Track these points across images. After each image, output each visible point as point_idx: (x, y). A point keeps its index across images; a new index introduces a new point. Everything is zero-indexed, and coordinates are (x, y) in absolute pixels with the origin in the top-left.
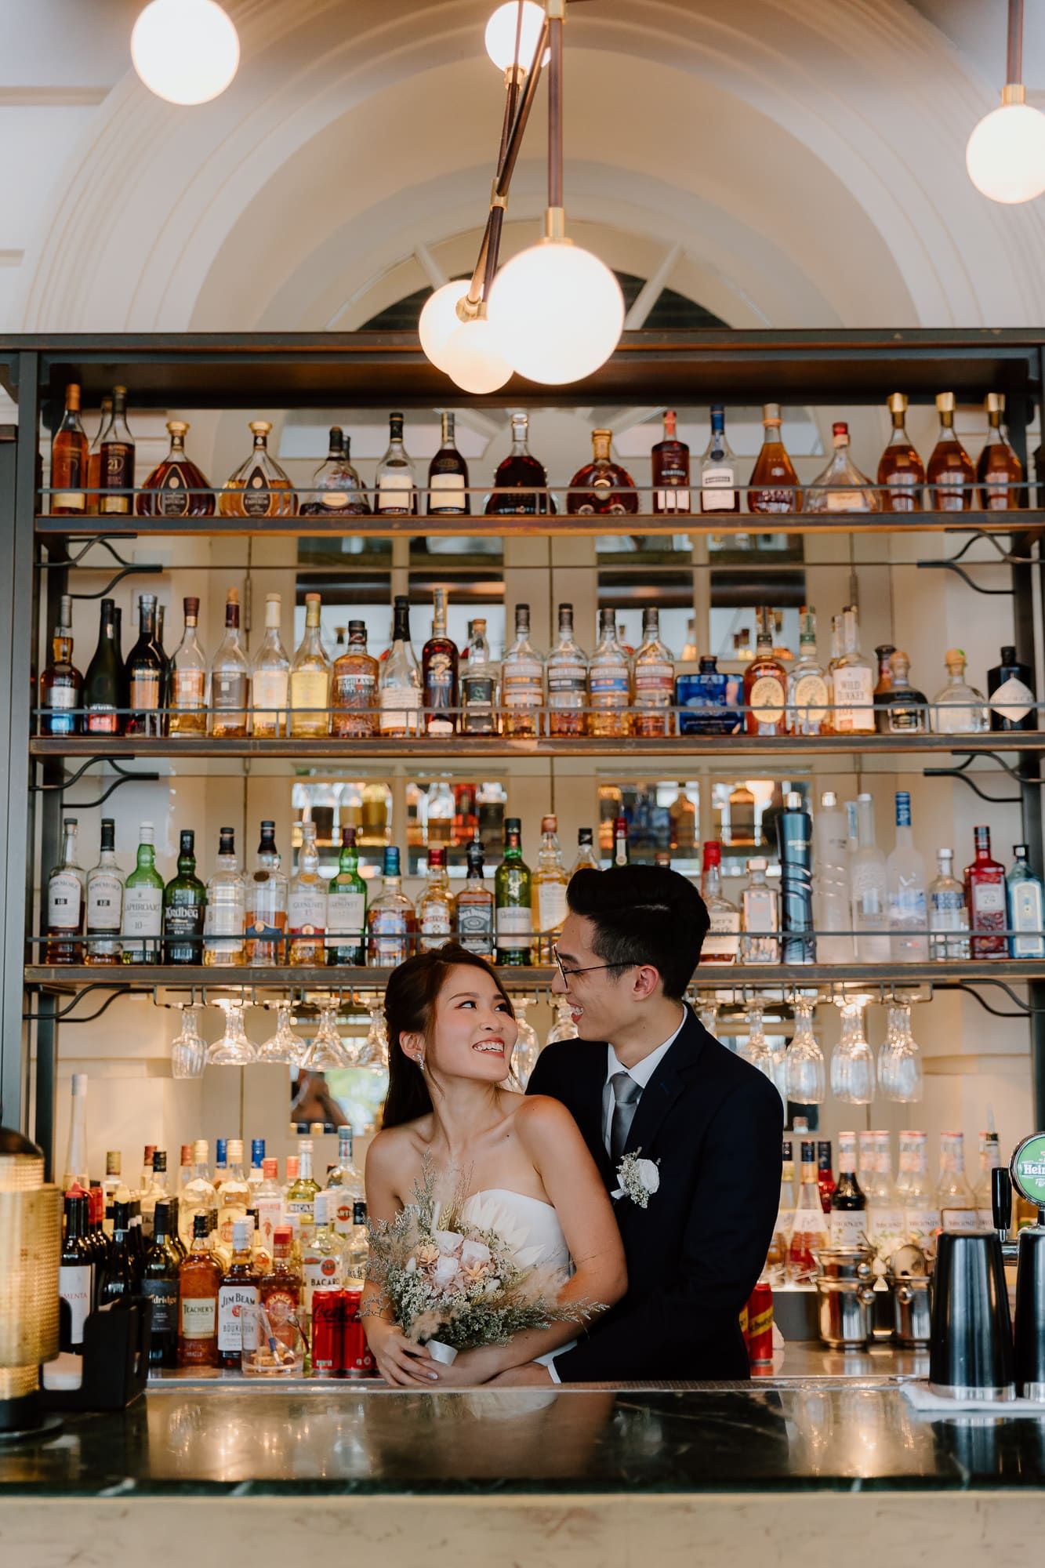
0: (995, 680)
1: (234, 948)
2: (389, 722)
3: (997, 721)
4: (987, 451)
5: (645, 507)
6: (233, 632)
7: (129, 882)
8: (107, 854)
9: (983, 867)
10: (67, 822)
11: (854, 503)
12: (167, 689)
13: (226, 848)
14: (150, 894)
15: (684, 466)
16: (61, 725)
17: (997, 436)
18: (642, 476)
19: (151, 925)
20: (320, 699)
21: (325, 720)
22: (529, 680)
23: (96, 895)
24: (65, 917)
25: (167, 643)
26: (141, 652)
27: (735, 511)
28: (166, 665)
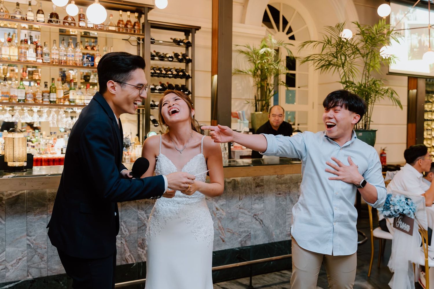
4: (135, 23)
5: (77, 25)
15: (84, 18)
17: (136, 20)
20: (16, 54)
21: (17, 58)
22: (57, 54)
27: (93, 28)
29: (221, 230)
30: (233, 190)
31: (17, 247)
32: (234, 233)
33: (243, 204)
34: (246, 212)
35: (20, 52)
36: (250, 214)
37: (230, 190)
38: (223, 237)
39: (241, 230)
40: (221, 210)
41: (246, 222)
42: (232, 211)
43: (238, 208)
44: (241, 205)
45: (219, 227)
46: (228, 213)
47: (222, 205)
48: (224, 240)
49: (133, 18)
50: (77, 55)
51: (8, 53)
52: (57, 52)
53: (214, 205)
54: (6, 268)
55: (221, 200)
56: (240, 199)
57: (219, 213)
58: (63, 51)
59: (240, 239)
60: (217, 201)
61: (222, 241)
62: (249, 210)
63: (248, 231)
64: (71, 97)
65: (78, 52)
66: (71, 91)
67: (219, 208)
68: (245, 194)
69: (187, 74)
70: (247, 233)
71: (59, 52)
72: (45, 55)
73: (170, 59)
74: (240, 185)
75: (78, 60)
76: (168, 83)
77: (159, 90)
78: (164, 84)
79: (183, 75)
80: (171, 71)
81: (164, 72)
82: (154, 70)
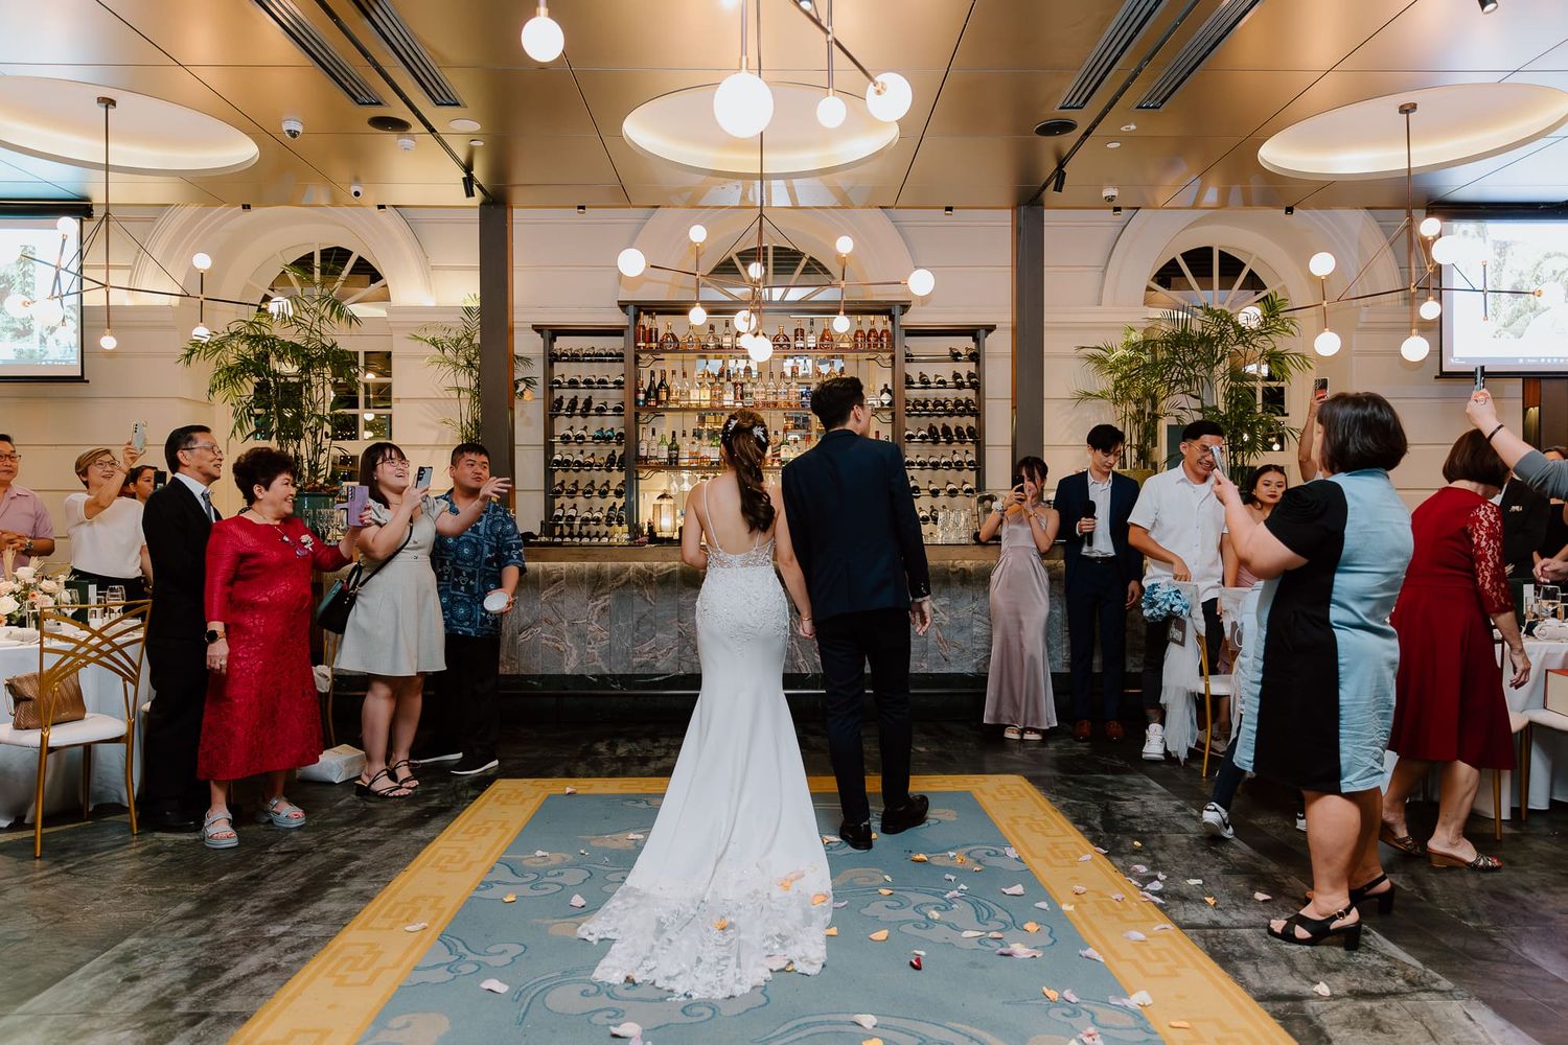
0: (882, 392)
1: (687, 461)
2: (725, 403)
3: (882, 404)
4: (883, 331)
5: (792, 347)
6: (685, 379)
7: (659, 445)
8: (654, 438)
10: (643, 429)
11: (847, 345)
12: (669, 393)
13: (684, 435)
14: (666, 448)
15: (803, 335)
16: (641, 404)
18: (792, 338)
19: (666, 456)
20: (708, 397)
21: (709, 403)
22: (762, 393)
23: (651, 447)
24: (643, 453)
25: (668, 382)
26: (661, 385)
27: (815, 348)
28: (668, 388)
29: (942, 643)
30: (962, 584)
32: (963, 650)
33: (980, 607)
35: (713, 394)
37: (955, 583)
39: (977, 646)
40: (941, 613)
42: (961, 617)
43: (971, 614)
44: (975, 607)
45: (939, 638)
46: (954, 618)
47: (943, 606)
48: (948, 659)
49: (880, 323)
50: (792, 391)
51: (697, 397)
52: (763, 390)
54: (656, 657)
56: (973, 599)
58: (771, 388)
59: (974, 661)
61: (943, 660)
64: (783, 455)
65: (793, 387)
66: (782, 446)
69: (971, 407)
71: (766, 389)
72: (747, 396)
73: (939, 385)
74: (972, 578)
75: (794, 399)
76: (944, 424)
77: (922, 437)
78: (935, 428)
79: (964, 410)
80: (944, 405)
81: (930, 407)
82: (914, 405)
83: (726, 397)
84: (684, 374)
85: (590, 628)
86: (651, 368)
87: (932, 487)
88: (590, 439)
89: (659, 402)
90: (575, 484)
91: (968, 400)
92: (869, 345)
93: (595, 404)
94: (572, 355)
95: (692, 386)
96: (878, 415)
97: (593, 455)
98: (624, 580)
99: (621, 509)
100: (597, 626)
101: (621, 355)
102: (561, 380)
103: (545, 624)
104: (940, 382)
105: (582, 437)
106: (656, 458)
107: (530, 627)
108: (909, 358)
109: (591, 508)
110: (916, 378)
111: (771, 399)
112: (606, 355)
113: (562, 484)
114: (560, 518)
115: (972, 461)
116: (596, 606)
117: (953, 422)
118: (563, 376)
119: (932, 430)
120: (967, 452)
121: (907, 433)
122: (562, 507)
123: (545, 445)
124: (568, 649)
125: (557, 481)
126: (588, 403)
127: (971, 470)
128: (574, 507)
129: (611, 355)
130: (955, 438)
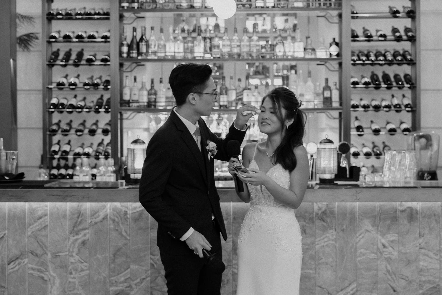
0: (331, 45)
1: (164, 104)
2: (196, 55)
3: (331, 55)
5: (253, 6)
6: (162, 34)
7: (140, 90)
8: (135, 84)
9: (327, 88)
10: (127, 76)
11: (300, 5)
12: (148, 46)
13: (161, 82)
14: (145, 93)
16: (125, 55)
19: (145, 99)
20: (181, 50)
21: (182, 54)
22: (228, 45)
23: (133, 92)
24: (126, 97)
25: (147, 36)
26: (142, 39)
27: (274, 7)
28: (147, 42)
29: (391, 275)
30: (410, 222)
31: (141, 266)
32: (411, 282)
33: (426, 243)
34: (431, 254)
35: (186, 47)
36: (438, 257)
37: (403, 221)
38: (393, 285)
39: (423, 279)
40: (390, 248)
41: (431, 269)
42: (408, 251)
43: (418, 248)
44: (422, 243)
45: (388, 271)
46: (402, 252)
47: (392, 241)
48: (395, 289)
50: (253, 45)
51: (172, 50)
52: (229, 43)
53: (380, 240)
54: (130, 286)
55: (389, 234)
56: (420, 236)
57: (386, 252)
58: (236, 41)
60: (385, 235)
61: (392, 291)
62: (435, 252)
63: (434, 282)
64: (245, 99)
65: (254, 41)
66: (245, 91)
67: (387, 245)
68: (428, 229)
69: (409, 57)
70: (433, 284)
71: (231, 42)
72: (214, 48)
73: (380, 39)
74: (419, 216)
75: (255, 51)
76: (384, 72)
77: (366, 83)
78: (377, 76)
79: (401, 60)
80: (384, 56)
81: (373, 58)
82: (358, 56)
83: (196, 49)
84: (162, 31)
85: (72, 260)
86: (134, 25)
87: (374, 127)
88: (81, 85)
89: (139, 53)
90: (69, 124)
91: (405, 51)
92: (320, 4)
93: (87, 56)
94: (68, 14)
95: (168, 40)
96: (327, 64)
97: (84, 99)
98: (101, 217)
99: (108, 145)
100: (77, 258)
101: (107, 14)
102: (57, 35)
103: (31, 256)
104: (381, 36)
105: (75, 84)
106: (137, 102)
107: (17, 258)
108: (354, 16)
109: (83, 144)
110: (360, 32)
111: (236, 51)
112: (96, 14)
113: (58, 124)
114: (56, 153)
115: (409, 104)
116: (77, 240)
117: (392, 71)
118: (59, 32)
119: (374, 78)
120: (404, 96)
121: (352, 80)
122: (58, 143)
123: (43, 91)
124: (52, 278)
125: (55, 120)
126: (80, 55)
127: (408, 111)
128: (69, 143)
129: (99, 14)
130: (394, 84)
